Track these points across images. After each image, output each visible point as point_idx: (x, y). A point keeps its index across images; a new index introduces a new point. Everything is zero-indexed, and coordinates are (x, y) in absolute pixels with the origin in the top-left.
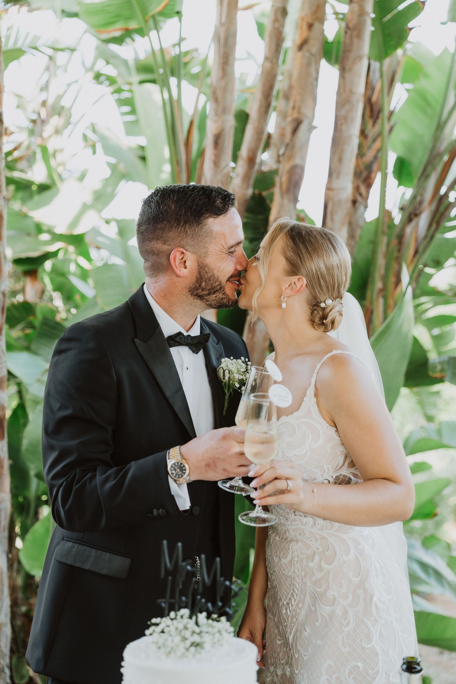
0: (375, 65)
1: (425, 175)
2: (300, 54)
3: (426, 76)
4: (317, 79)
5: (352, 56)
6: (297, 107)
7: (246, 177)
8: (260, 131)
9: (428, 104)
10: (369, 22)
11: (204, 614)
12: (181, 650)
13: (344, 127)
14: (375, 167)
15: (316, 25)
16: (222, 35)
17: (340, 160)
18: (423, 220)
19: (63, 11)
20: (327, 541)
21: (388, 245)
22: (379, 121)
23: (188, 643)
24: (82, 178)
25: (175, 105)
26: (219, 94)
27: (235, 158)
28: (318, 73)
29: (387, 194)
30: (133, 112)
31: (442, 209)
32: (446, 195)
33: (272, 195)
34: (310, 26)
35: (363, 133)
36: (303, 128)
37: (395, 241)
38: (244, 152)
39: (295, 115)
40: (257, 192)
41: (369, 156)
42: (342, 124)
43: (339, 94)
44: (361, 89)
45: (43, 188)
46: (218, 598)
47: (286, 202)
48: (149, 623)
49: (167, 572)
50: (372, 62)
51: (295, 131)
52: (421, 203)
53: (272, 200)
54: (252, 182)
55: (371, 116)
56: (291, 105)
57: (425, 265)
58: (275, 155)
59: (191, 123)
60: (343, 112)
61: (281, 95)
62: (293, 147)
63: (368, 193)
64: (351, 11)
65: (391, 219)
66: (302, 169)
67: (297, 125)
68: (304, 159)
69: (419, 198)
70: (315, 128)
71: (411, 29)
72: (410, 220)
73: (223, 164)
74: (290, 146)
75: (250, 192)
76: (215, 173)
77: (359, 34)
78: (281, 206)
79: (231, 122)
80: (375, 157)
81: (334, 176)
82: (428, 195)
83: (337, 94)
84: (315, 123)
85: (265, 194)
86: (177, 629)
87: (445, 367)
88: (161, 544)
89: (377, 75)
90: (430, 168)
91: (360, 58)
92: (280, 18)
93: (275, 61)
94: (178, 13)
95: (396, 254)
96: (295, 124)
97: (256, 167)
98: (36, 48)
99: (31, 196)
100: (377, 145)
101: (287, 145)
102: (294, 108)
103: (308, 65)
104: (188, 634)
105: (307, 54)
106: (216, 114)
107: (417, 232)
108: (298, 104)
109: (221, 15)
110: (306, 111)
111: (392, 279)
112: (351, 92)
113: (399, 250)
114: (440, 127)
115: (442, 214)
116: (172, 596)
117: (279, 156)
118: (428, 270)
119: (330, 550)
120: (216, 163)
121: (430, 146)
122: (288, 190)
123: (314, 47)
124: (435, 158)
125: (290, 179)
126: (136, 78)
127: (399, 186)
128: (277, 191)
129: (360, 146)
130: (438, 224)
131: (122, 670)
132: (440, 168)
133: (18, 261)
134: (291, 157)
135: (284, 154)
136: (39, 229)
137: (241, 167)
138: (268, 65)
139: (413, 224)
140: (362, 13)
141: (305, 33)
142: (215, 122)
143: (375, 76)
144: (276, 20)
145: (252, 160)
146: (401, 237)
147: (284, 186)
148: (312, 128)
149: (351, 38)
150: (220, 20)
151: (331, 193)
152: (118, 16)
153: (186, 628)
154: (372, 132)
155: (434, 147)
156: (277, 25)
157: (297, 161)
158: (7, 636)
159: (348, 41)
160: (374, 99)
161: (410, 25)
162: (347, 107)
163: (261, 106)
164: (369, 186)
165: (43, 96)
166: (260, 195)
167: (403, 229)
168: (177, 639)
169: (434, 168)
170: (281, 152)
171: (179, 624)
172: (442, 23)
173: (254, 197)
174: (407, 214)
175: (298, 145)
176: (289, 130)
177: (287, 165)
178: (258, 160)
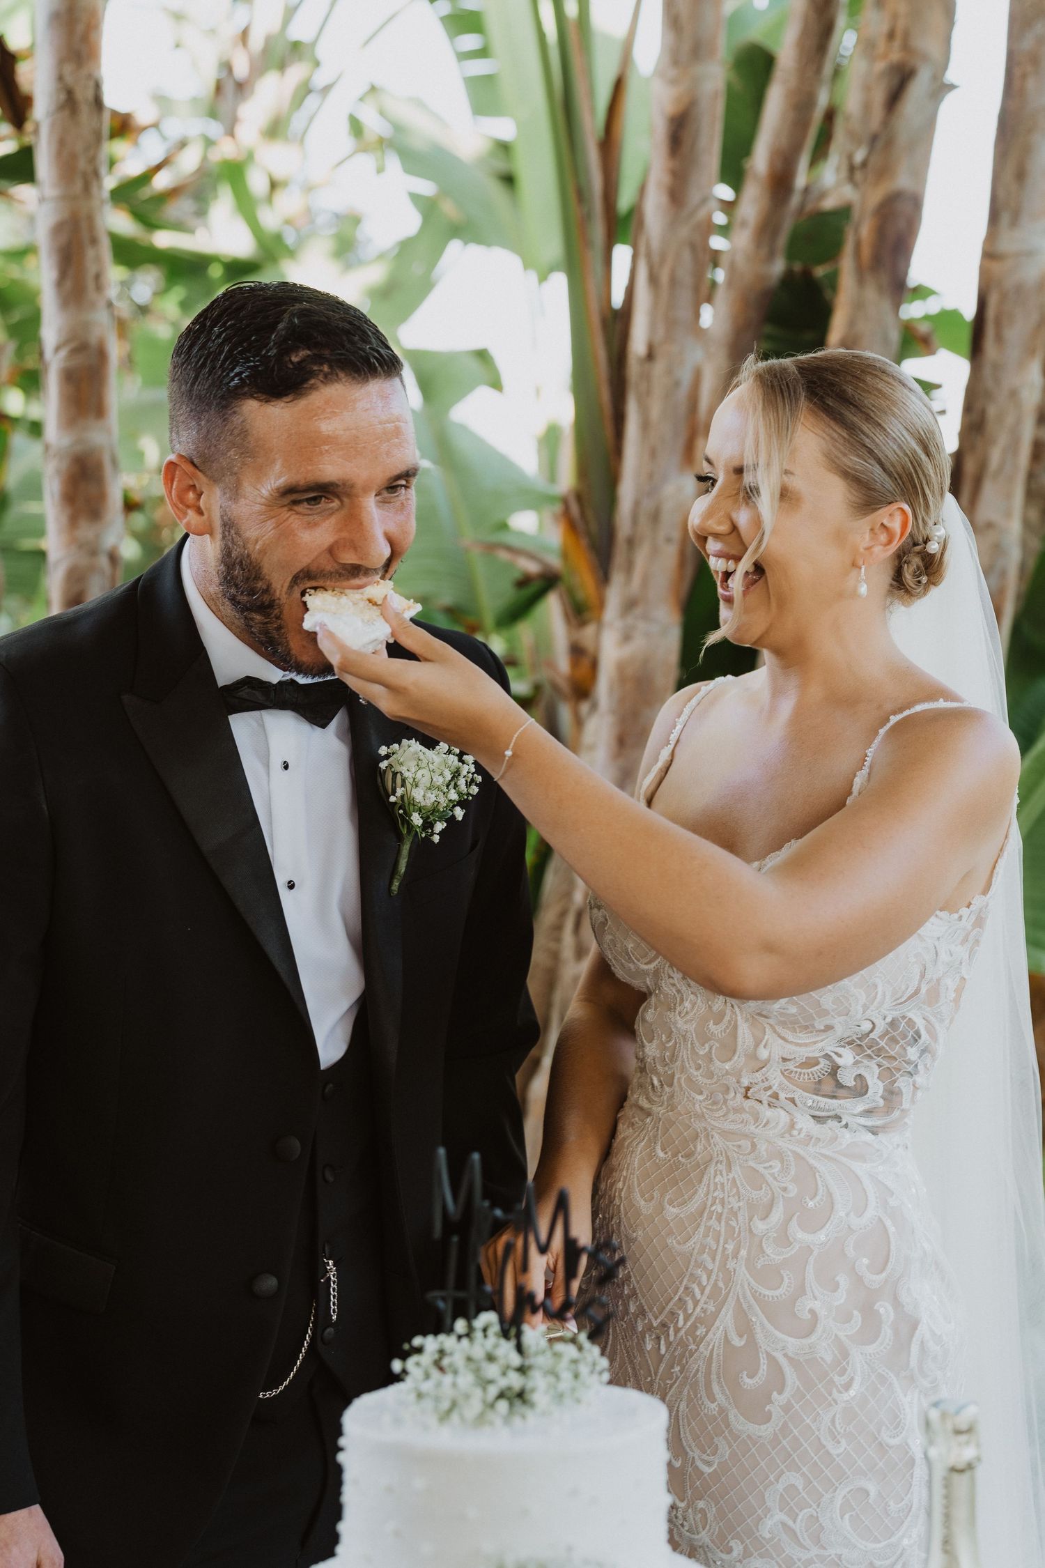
6: (899, 33)
7: (767, 229)
8: (802, 104)
12: (477, 1405)
17: (1021, 170)
20: (815, 1173)
23: (493, 1391)
36: (918, 89)
38: (760, 160)
39: (897, 53)
40: (798, 267)
42: (1023, 77)
47: (871, 293)
48: (406, 1346)
49: (449, 1226)
51: (895, 97)
53: (835, 289)
54: (782, 240)
56: (887, 24)
58: (844, 167)
59: (618, 86)
62: (890, 143)
66: (916, 202)
67: (899, 83)
68: (920, 173)
70: (953, 87)
73: (695, 193)
74: (881, 142)
75: (779, 267)
76: (674, 225)
78: (858, 305)
79: (716, 79)
81: (1005, 220)
84: (950, 76)
85: (820, 271)
86: (469, 1359)
96: (894, 83)
97: (795, 200)
101: (874, 139)
102: (892, 34)
104: (492, 1369)
106: (676, 62)
108: (901, 25)
110: (926, 43)
117: (852, 166)
119: (818, 1198)
120: (677, 195)
122: (876, 258)
125: (881, 232)
128: (847, 265)
131: (341, 1457)
134: (884, 172)
135: (864, 164)
137: (752, 204)
142: (673, 82)
145: (781, 183)
147: (866, 252)
148: (941, 89)
151: (996, 267)
153: (491, 1358)
157: (902, 181)
163: (804, 33)
166: (806, 274)
168: (469, 1381)
170: (859, 156)
173: (788, 280)
175: (902, 137)
176: (879, 96)
177: (875, 196)
178: (801, 180)
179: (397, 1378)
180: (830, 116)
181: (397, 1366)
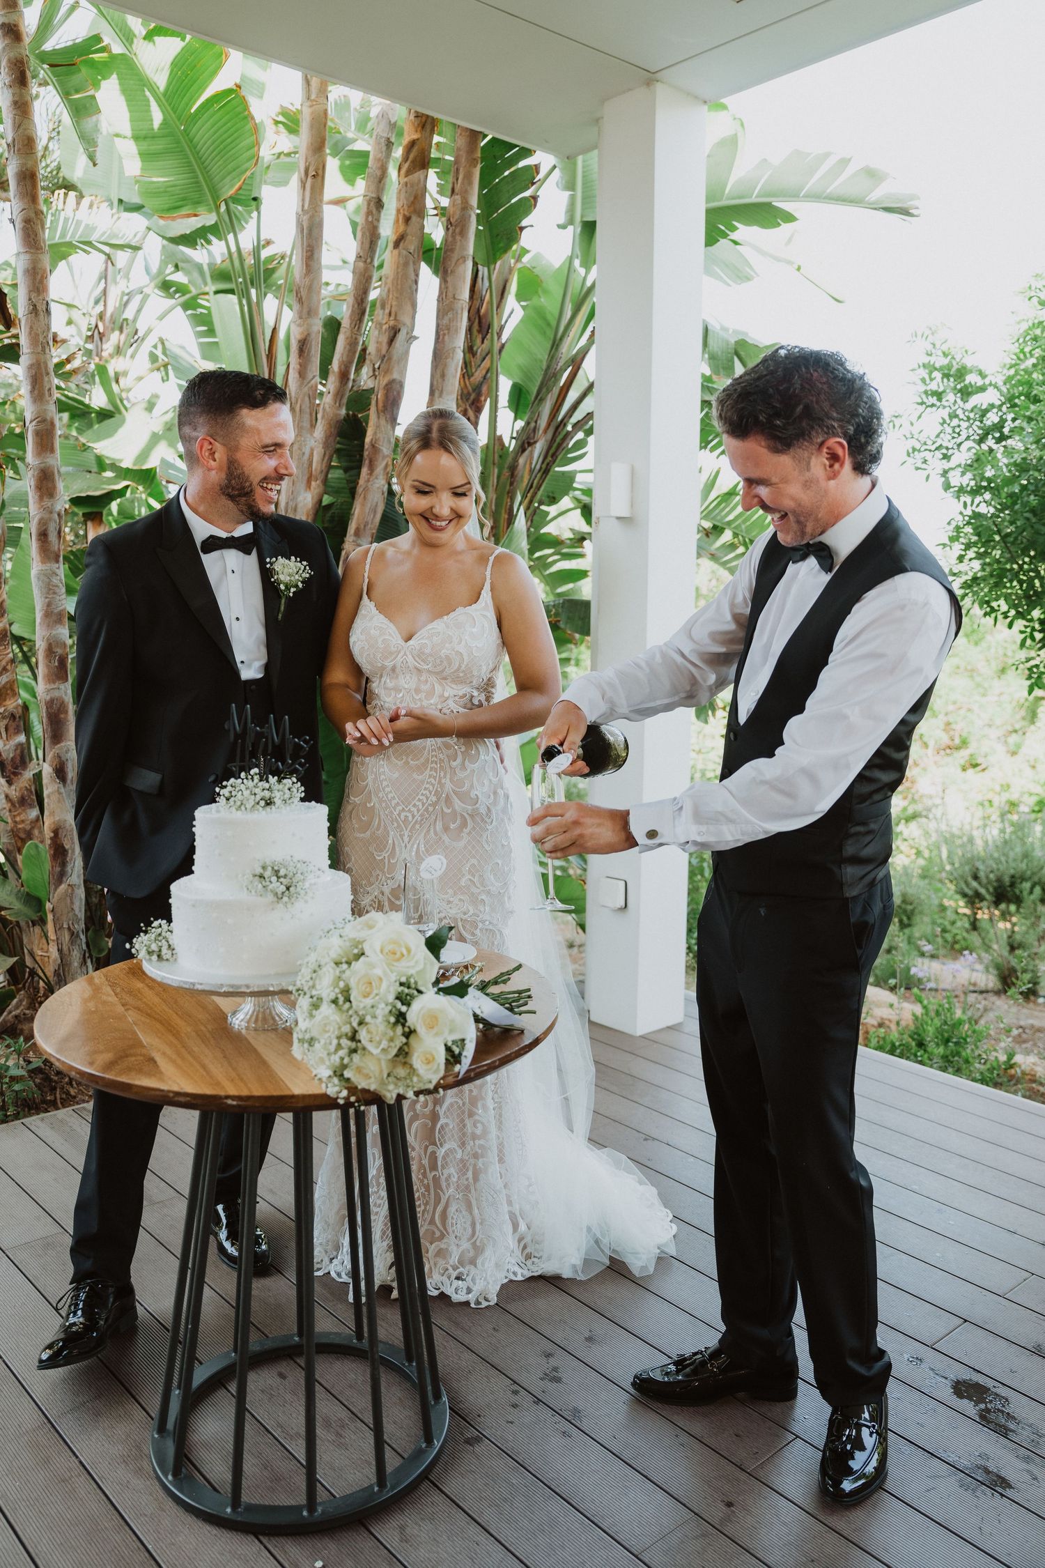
0: (483, 271)
1: (539, 399)
2: (396, 252)
3: (546, 292)
4: (416, 282)
5: (455, 256)
6: (393, 314)
7: (339, 395)
8: (352, 343)
9: (549, 325)
10: (474, 219)
11: (276, 778)
12: (252, 803)
13: (446, 337)
14: (484, 389)
15: (414, 219)
16: (305, 225)
17: (443, 376)
18: (539, 448)
19: (121, 201)
21: (499, 477)
22: (489, 336)
23: (258, 798)
24: (150, 406)
25: (254, 308)
26: (304, 293)
27: (324, 373)
28: (417, 275)
29: (498, 419)
30: (211, 332)
31: (558, 440)
32: (563, 423)
33: (368, 416)
34: (407, 220)
35: (470, 349)
36: (401, 337)
37: (506, 473)
38: (335, 366)
39: (392, 323)
40: (351, 412)
41: (478, 375)
42: (444, 335)
43: (441, 299)
44: (466, 294)
45: (104, 415)
46: (288, 757)
47: (383, 422)
49: (237, 736)
50: (480, 267)
51: (391, 341)
52: (534, 430)
53: (367, 424)
54: (345, 400)
55: (479, 331)
56: (387, 311)
57: (541, 503)
58: (371, 369)
59: (274, 331)
60: (445, 321)
61: (378, 305)
62: (390, 359)
63: (477, 418)
64: (453, 204)
65: (502, 444)
66: (401, 385)
67: (394, 333)
68: (403, 372)
69: (533, 425)
70: (416, 338)
71: (522, 229)
72: (524, 450)
73: (310, 376)
74: (386, 358)
75: (343, 412)
76: (301, 386)
77: (463, 232)
78: (378, 427)
79: (317, 327)
80: (485, 378)
81: (437, 394)
82: (543, 423)
83: (438, 301)
84: (415, 333)
85: (361, 415)
87: (560, 610)
88: (230, 707)
89: (486, 284)
90: (544, 390)
91: (464, 259)
92: (374, 211)
93: (369, 260)
94: (255, 199)
95: (508, 487)
96: (392, 334)
97: (350, 384)
98: (89, 243)
99: (90, 426)
100: (486, 363)
101: (383, 357)
102: (390, 314)
103: (406, 264)
104: (257, 791)
105: (404, 252)
106: (301, 318)
107: (531, 463)
108: (393, 310)
109: (303, 200)
110: (405, 319)
111: (504, 516)
112: (454, 298)
113: (511, 484)
114: (556, 344)
115: (560, 445)
116: (242, 760)
117: (374, 370)
118: (543, 507)
120: (302, 374)
121: (544, 367)
122: (385, 407)
123: (412, 244)
124: (549, 379)
125: (386, 396)
126: (211, 288)
127: (515, 419)
128: (372, 412)
129: (466, 364)
130: (554, 456)
132: (556, 391)
133: (76, 501)
134: (387, 371)
135: (379, 369)
136: (101, 464)
137: (332, 382)
138: (361, 264)
139: (527, 453)
140: (465, 207)
141: (402, 228)
142: (299, 325)
143: (483, 285)
144: (369, 213)
145: (344, 376)
146: (513, 468)
147: (380, 404)
148: (411, 338)
149: (453, 237)
150: (303, 206)
152: (184, 199)
153: (256, 786)
154: (480, 349)
155: (548, 367)
156: (370, 219)
157: (395, 376)
158: (81, 899)
159: (450, 239)
160: (483, 311)
161: (524, 223)
162: (450, 315)
163: (353, 314)
164: (478, 410)
165: (100, 308)
166: (355, 416)
167: (516, 460)
168: (247, 793)
169: (549, 391)
170: (377, 366)
171: (250, 784)
172: (559, 226)
173: (347, 418)
174: (519, 443)
175: (395, 358)
176: (385, 339)
177: (384, 381)
178: (352, 377)
179: (216, 802)
180: (364, 350)
181: (217, 790)
